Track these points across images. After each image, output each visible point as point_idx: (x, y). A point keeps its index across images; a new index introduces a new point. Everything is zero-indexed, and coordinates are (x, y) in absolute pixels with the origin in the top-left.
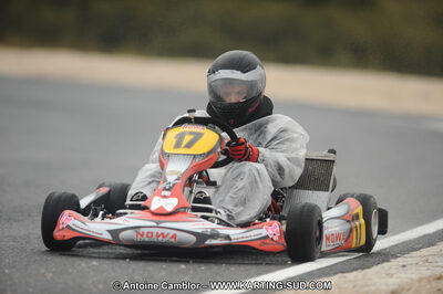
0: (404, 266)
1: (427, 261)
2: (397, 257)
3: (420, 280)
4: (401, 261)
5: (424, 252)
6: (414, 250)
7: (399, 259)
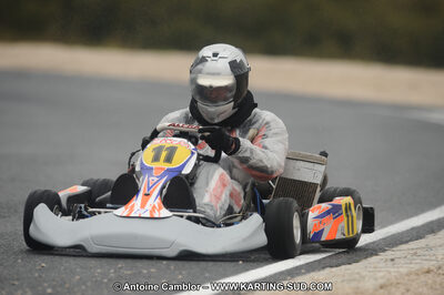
0: (392, 260)
1: (415, 254)
2: (384, 251)
3: (408, 274)
4: (389, 254)
5: (413, 245)
6: (402, 243)
7: (387, 253)
